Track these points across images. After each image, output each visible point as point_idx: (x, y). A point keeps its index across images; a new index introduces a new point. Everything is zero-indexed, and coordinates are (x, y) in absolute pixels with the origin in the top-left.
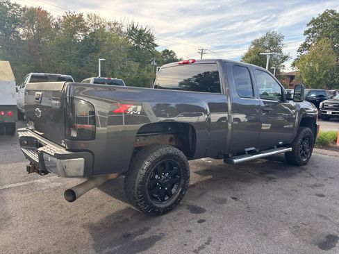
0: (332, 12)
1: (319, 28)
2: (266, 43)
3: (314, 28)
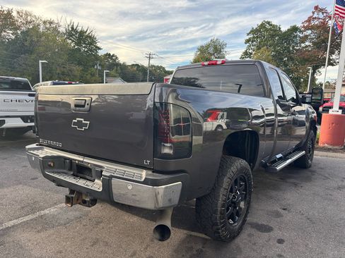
0: (268, 23)
1: (257, 37)
2: (211, 50)
3: (254, 37)
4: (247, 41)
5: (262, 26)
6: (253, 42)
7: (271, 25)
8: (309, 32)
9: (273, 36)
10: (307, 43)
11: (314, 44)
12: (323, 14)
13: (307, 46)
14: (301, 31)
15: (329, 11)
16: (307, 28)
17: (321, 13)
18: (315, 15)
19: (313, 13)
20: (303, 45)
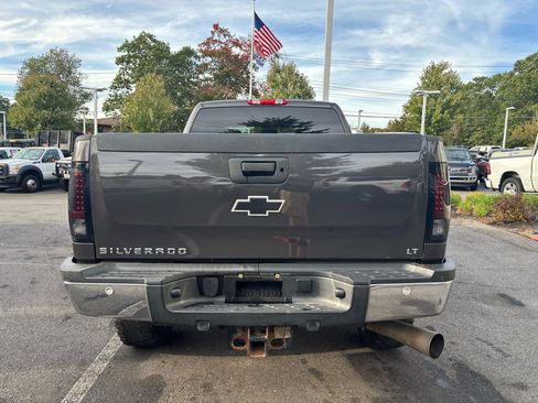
0: (150, 37)
1: (135, 57)
2: (51, 67)
3: (130, 56)
4: (120, 61)
5: (141, 39)
6: (128, 63)
7: (155, 41)
8: (209, 59)
9: (159, 59)
10: (207, 75)
11: (216, 76)
12: (225, 36)
13: (207, 79)
14: (196, 57)
15: (232, 34)
16: (206, 54)
17: (222, 36)
18: (216, 37)
19: (213, 33)
20: (201, 77)
